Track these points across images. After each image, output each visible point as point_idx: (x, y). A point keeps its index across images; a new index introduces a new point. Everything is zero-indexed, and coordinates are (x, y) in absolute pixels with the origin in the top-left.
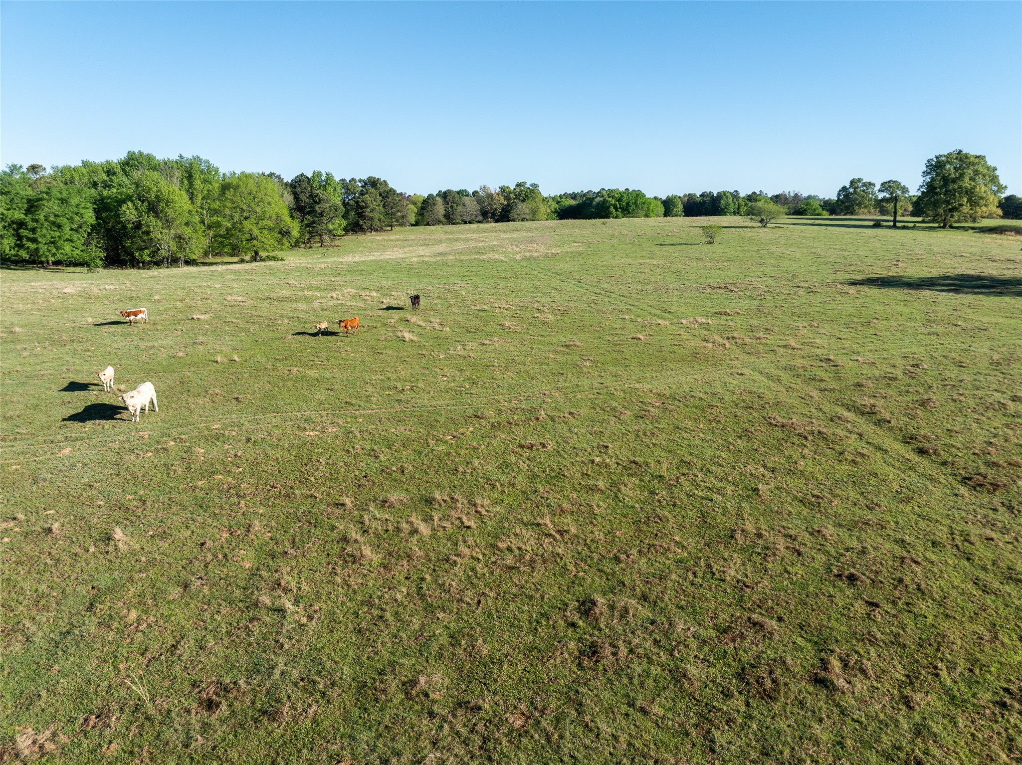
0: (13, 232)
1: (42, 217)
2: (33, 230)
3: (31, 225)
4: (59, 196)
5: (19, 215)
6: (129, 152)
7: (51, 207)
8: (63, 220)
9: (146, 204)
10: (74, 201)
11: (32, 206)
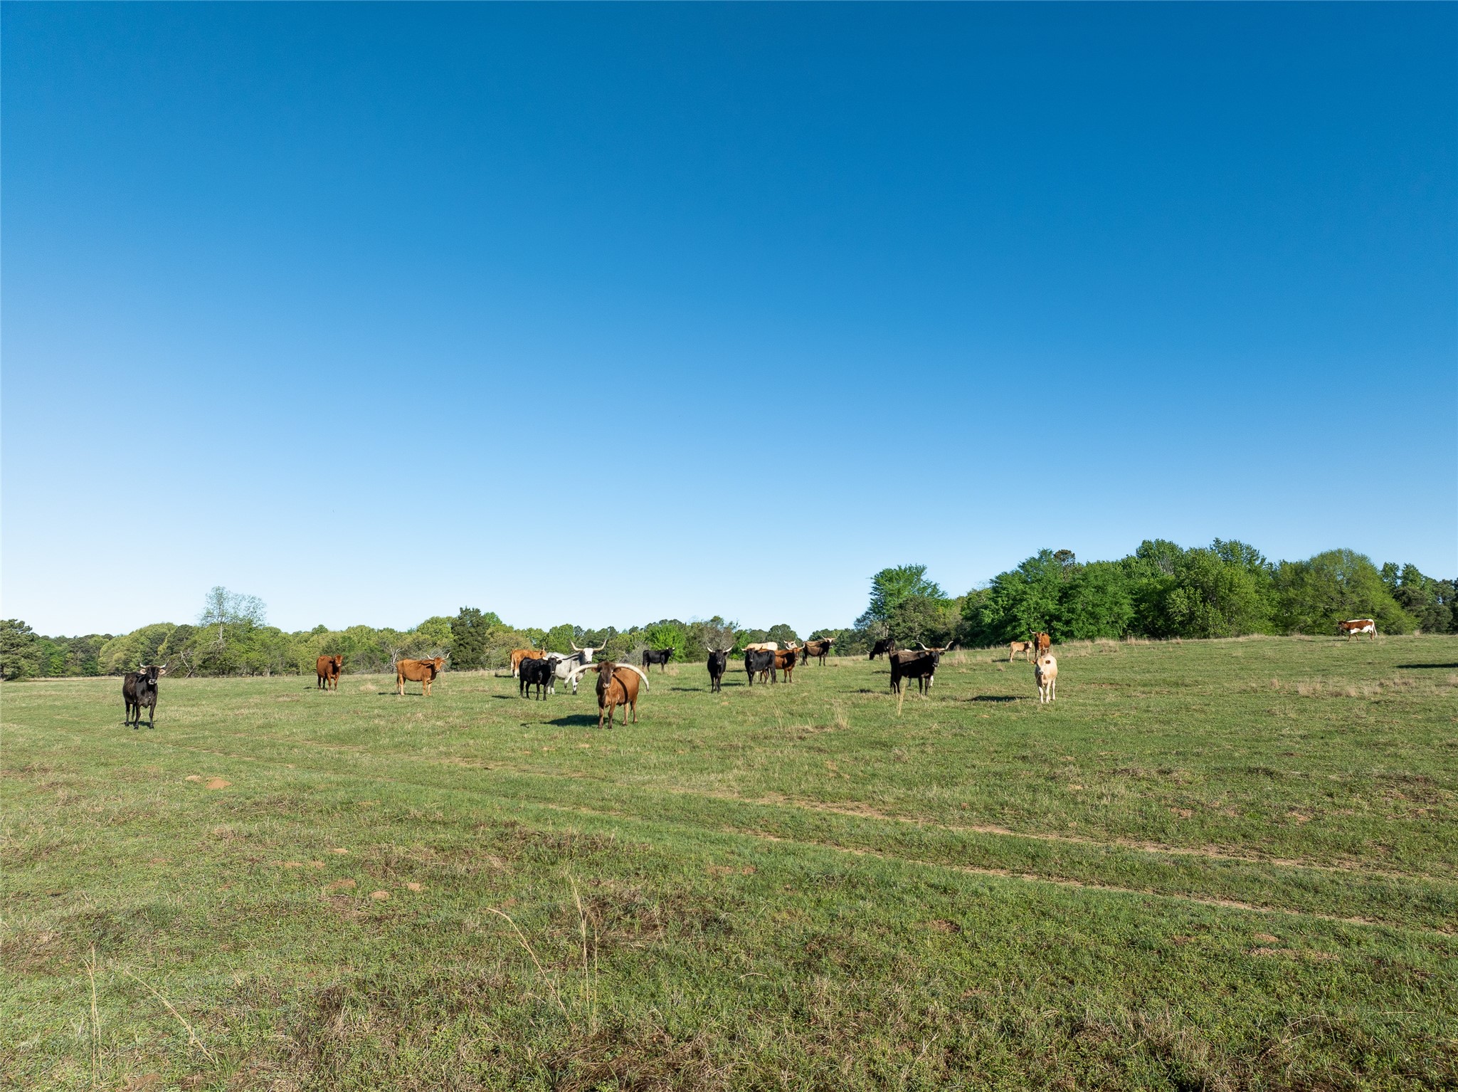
0: (1044, 624)
1: (1079, 607)
2: (1068, 623)
3: (1066, 616)
4: (1095, 583)
5: (1052, 606)
6: (1144, 542)
7: (1088, 594)
8: (1102, 611)
9: (1199, 591)
10: (1111, 589)
11: (1066, 595)
